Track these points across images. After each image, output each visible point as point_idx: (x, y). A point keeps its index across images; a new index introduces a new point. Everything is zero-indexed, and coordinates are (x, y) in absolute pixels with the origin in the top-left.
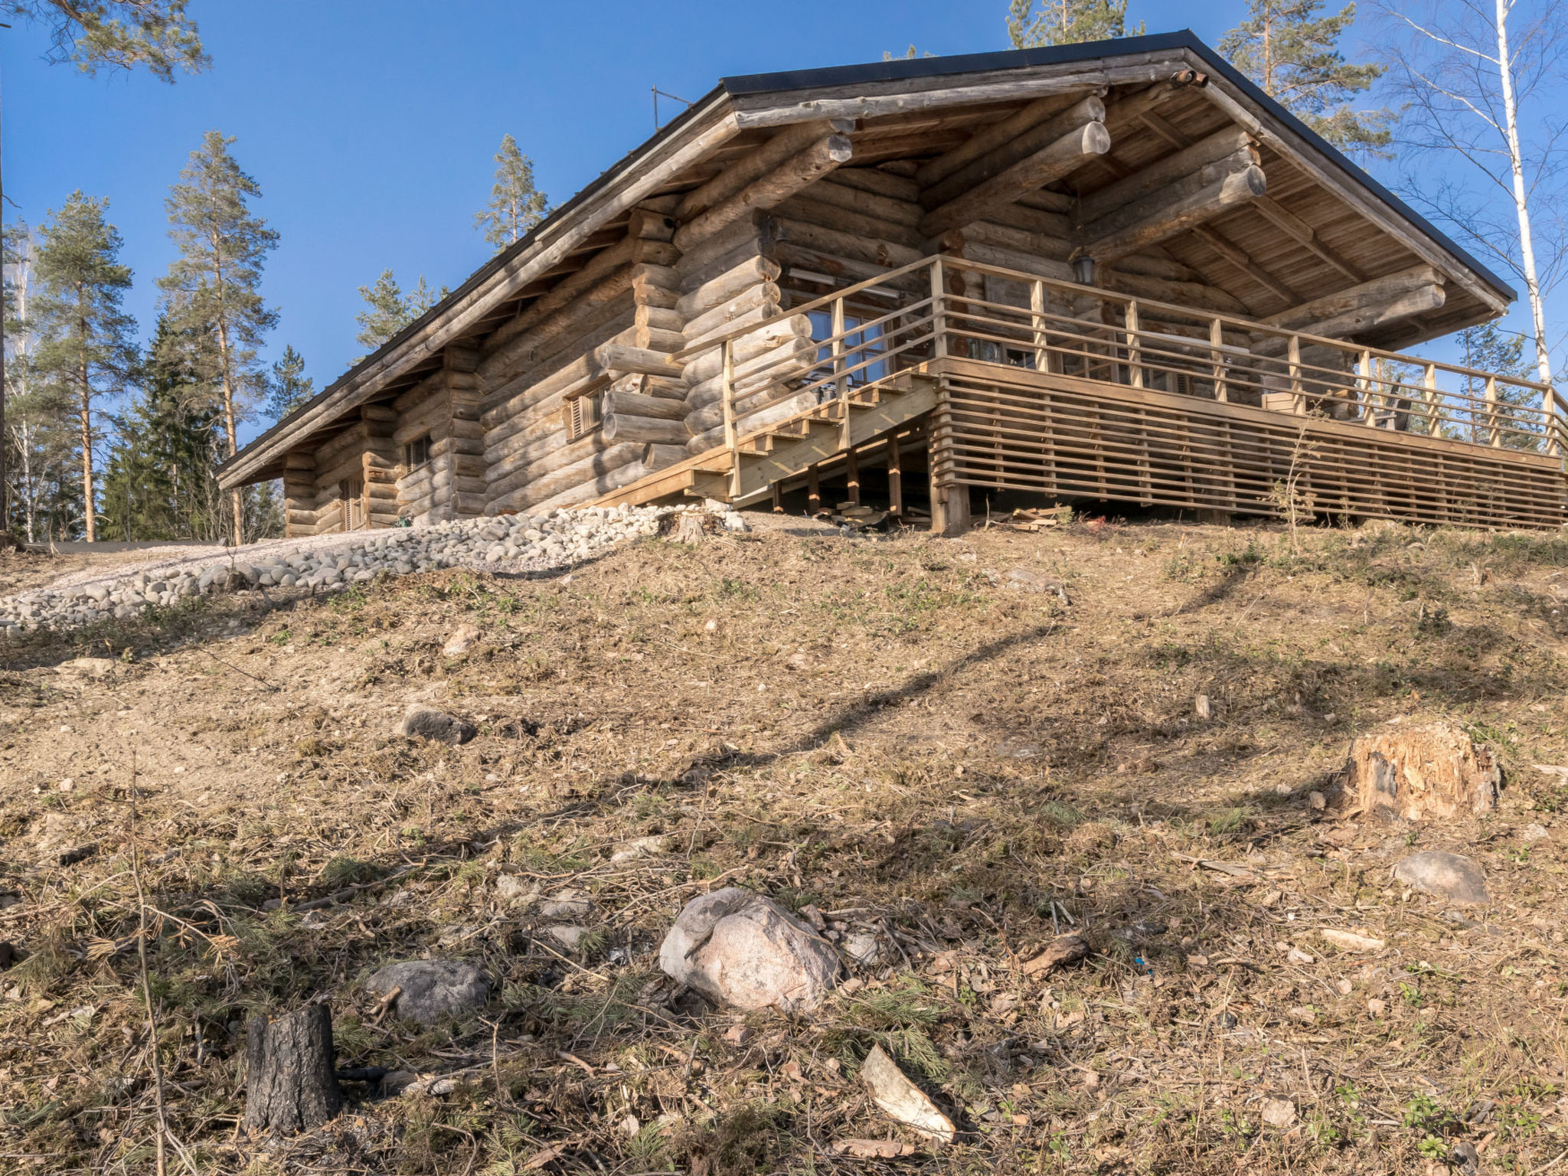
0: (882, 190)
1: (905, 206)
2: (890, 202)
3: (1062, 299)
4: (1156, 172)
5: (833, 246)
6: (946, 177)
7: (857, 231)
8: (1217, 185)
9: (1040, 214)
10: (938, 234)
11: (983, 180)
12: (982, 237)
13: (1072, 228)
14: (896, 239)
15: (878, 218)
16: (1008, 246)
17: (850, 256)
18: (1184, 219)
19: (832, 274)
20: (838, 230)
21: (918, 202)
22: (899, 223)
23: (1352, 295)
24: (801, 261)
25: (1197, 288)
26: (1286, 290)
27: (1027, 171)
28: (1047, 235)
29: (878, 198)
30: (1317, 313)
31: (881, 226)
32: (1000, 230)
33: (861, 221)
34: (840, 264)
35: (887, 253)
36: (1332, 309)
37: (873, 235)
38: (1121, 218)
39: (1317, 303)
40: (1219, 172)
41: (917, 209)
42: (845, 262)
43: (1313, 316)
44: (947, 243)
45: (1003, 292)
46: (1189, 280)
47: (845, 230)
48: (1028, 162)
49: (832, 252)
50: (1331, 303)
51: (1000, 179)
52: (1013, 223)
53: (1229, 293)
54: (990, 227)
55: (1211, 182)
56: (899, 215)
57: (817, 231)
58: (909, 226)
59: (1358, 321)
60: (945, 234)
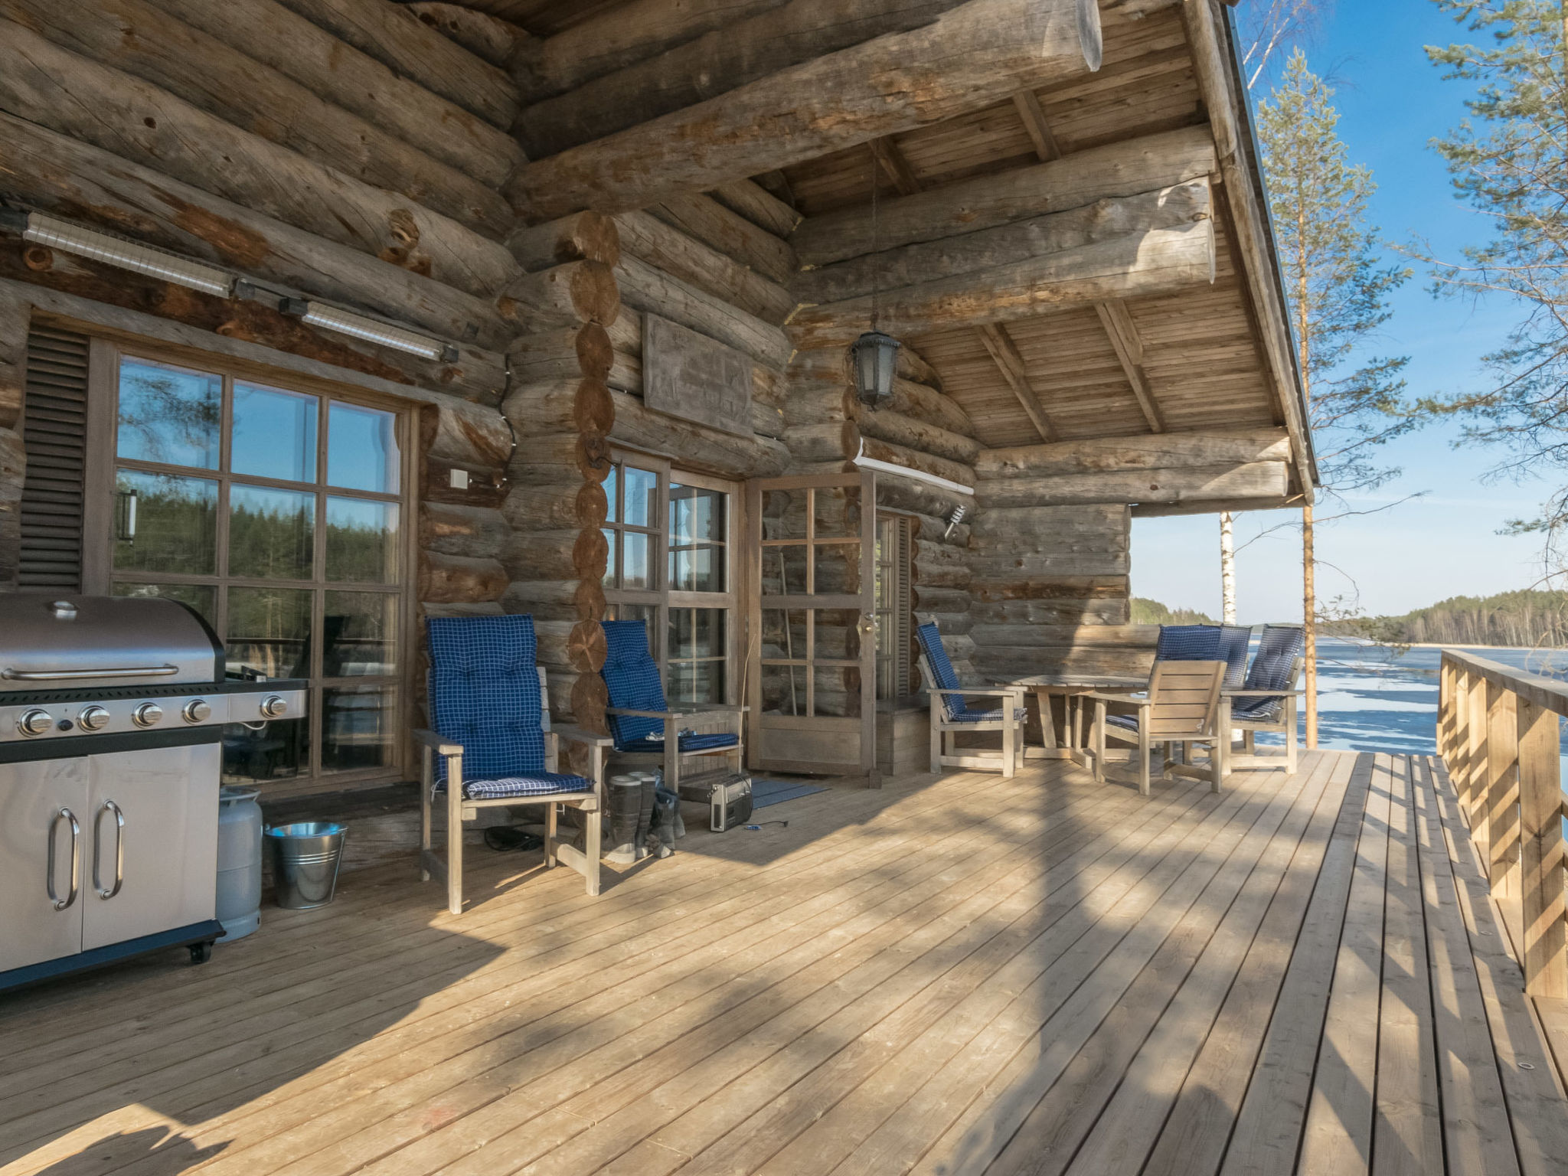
0: (421, 69)
1: (478, 127)
2: (441, 106)
3: (770, 394)
4: (988, 195)
5: (239, 178)
6: (593, 74)
7: (331, 155)
8: (1123, 244)
9: (750, 229)
10: (552, 217)
11: (690, 97)
12: (646, 247)
13: (795, 267)
14: (448, 208)
15: (402, 137)
16: (691, 278)
17: (299, 220)
18: (1042, 295)
19: (226, 261)
20: (270, 137)
21: (514, 131)
22: (459, 166)
23: (1148, 450)
24: (96, 199)
25: (931, 396)
26: (1045, 418)
27: (841, 85)
28: (756, 270)
29: (403, 85)
30: (1088, 462)
31: (405, 157)
32: (682, 241)
33: (347, 129)
34: (258, 239)
35: (415, 233)
36: (1112, 461)
37: (382, 177)
38: (901, 268)
39: (1088, 448)
40: (1134, 219)
41: (509, 146)
42: (277, 235)
43: (1079, 464)
44: (579, 243)
45: (676, 372)
46: (925, 383)
47: (292, 141)
48: (846, 61)
49: (231, 195)
50: (1114, 452)
51: (754, 95)
52: (703, 231)
53: (962, 406)
54: (663, 229)
55: (1111, 235)
56: (464, 149)
57: (174, 112)
58: (487, 183)
59: (1154, 488)
60: (575, 220)
